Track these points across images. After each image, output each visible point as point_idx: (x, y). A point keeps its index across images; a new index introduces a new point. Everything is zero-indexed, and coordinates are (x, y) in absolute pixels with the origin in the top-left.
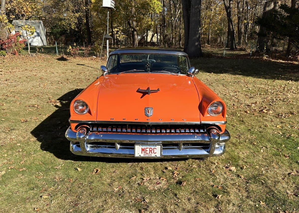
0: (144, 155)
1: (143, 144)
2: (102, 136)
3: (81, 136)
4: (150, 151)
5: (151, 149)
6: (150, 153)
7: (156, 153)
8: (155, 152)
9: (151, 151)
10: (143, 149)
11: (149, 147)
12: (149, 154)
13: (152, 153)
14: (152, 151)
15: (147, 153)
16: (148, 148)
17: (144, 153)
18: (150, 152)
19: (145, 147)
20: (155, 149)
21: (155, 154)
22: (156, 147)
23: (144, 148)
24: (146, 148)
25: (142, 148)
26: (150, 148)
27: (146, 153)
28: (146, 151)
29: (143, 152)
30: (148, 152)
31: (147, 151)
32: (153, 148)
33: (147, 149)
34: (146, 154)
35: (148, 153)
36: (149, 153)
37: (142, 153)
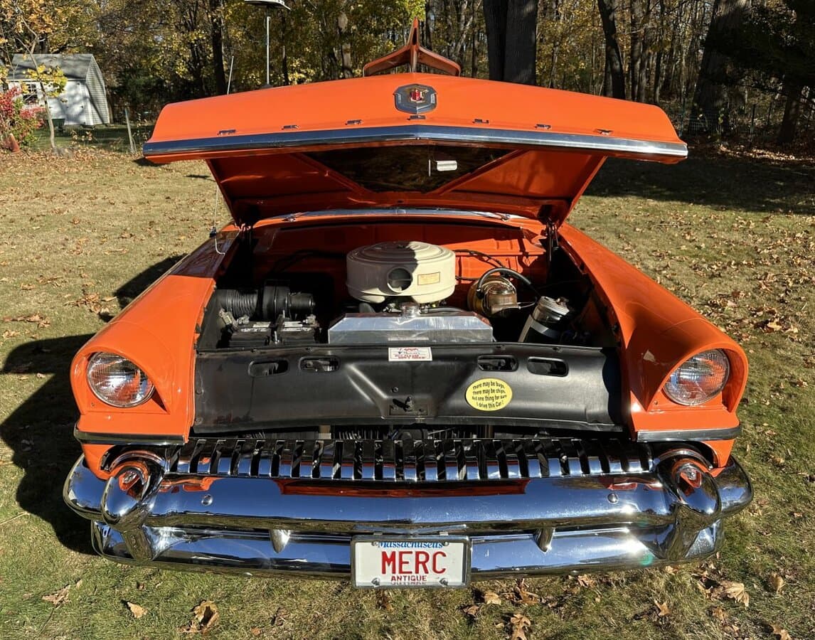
0: (393, 578)
1: (387, 537)
2: (210, 501)
3: (119, 510)
4: (418, 562)
5: (422, 558)
6: (417, 571)
7: (444, 570)
8: (438, 569)
9: (424, 563)
10: (389, 555)
11: (414, 550)
12: (414, 574)
13: (426, 572)
14: (429, 565)
15: (404, 570)
16: (411, 553)
17: (394, 572)
18: (421, 566)
19: (397, 550)
20: (439, 556)
21: (441, 576)
22: (443, 549)
23: (393, 554)
24: (401, 553)
25: (384, 554)
26: (418, 554)
27: (401, 572)
28: (401, 563)
29: (389, 568)
30: (411, 567)
31: (407, 563)
32: (431, 551)
33: (404, 555)
34: (399, 575)
35: (411, 573)
36: (414, 571)
37: (384, 572)
